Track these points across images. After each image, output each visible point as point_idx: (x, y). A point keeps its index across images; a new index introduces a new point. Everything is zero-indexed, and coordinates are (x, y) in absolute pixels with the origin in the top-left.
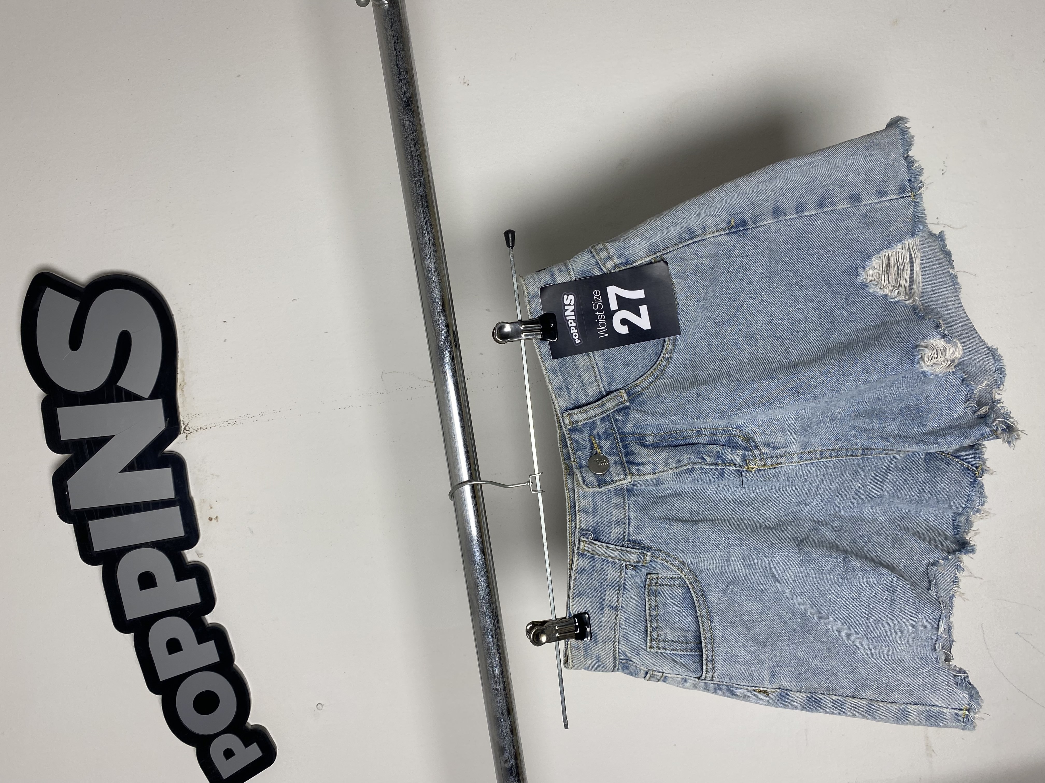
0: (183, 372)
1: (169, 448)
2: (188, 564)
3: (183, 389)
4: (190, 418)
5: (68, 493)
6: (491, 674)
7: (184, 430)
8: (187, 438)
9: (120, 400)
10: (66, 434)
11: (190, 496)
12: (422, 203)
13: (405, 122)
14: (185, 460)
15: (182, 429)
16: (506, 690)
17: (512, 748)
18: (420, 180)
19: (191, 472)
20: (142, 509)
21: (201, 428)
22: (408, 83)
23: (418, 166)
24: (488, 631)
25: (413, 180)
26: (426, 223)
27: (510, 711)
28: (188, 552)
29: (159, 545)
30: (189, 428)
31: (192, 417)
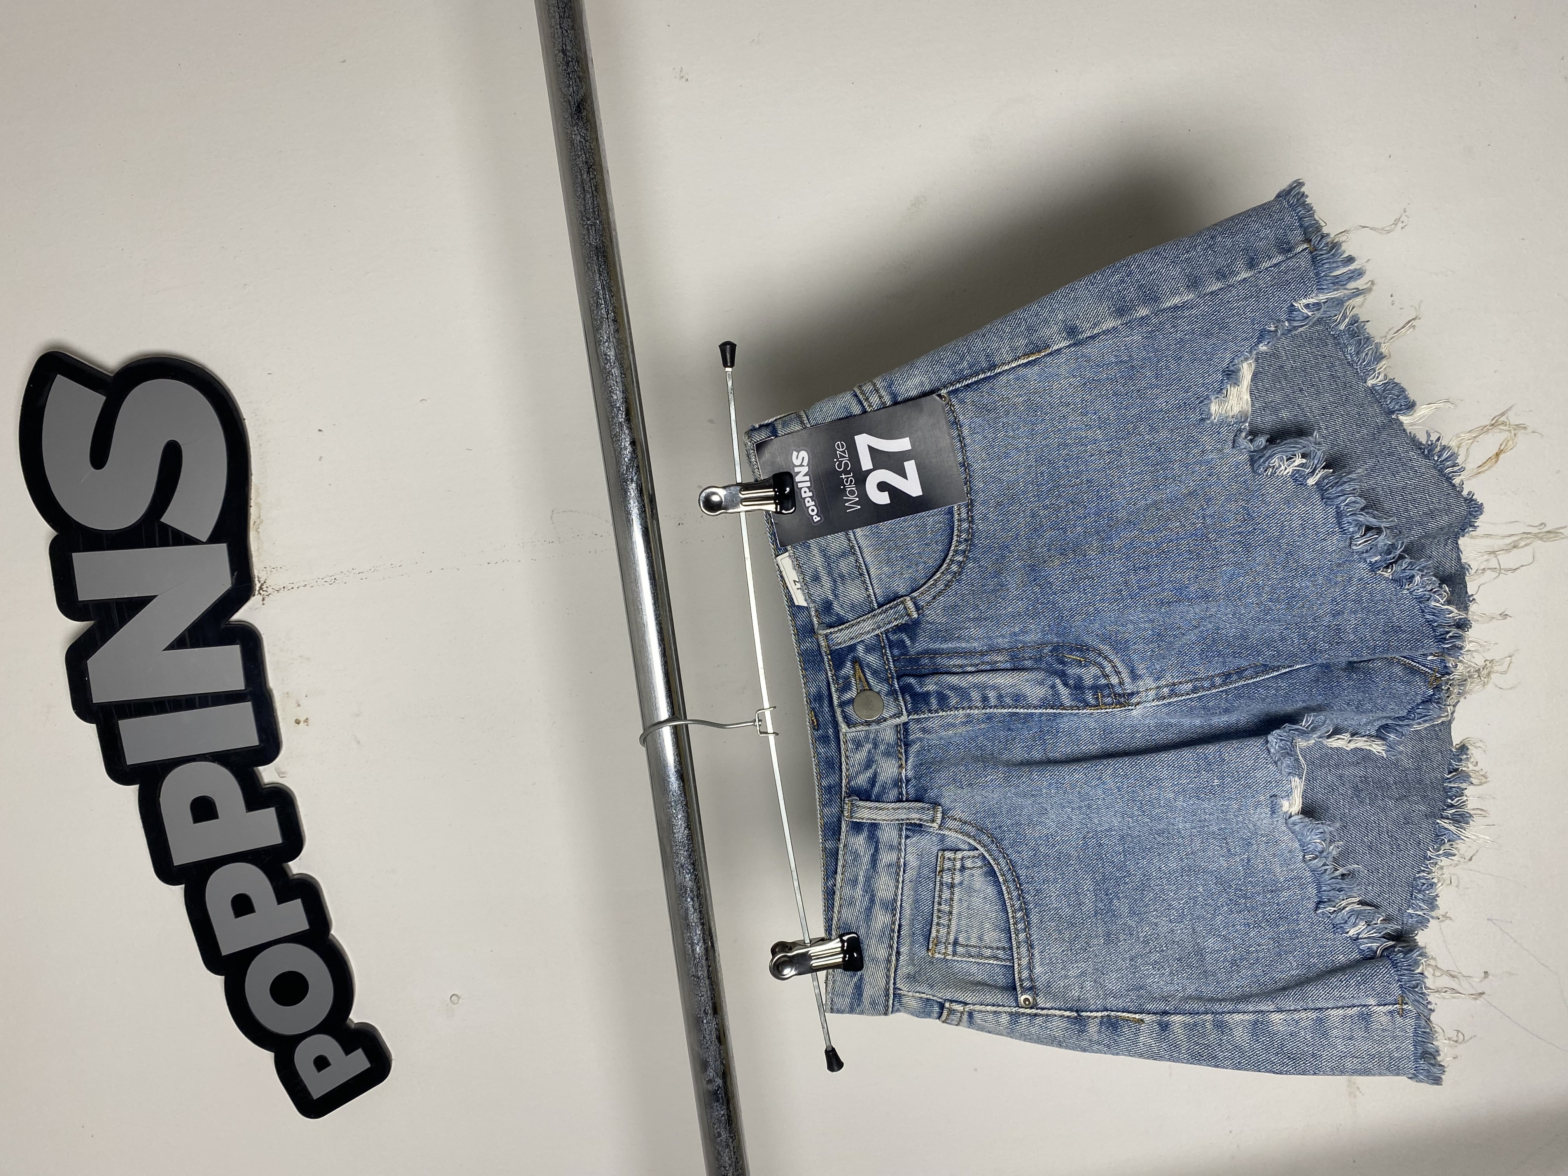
0: (258, 505)
1: (237, 617)
2: (263, 787)
3: (259, 530)
4: (269, 572)
5: (89, 679)
6: (689, 955)
7: (259, 590)
8: (264, 602)
9: (164, 543)
10: (85, 593)
11: (268, 687)
12: (598, 259)
13: (573, 136)
14: (260, 635)
15: (257, 588)
16: (711, 978)
17: (718, 1063)
18: (596, 223)
19: (269, 652)
20: (197, 705)
21: (284, 588)
22: (579, 78)
23: (593, 203)
24: (686, 892)
25: (584, 223)
26: (603, 288)
27: (717, 1008)
28: (264, 769)
29: (221, 758)
30: (267, 587)
31: (271, 571)
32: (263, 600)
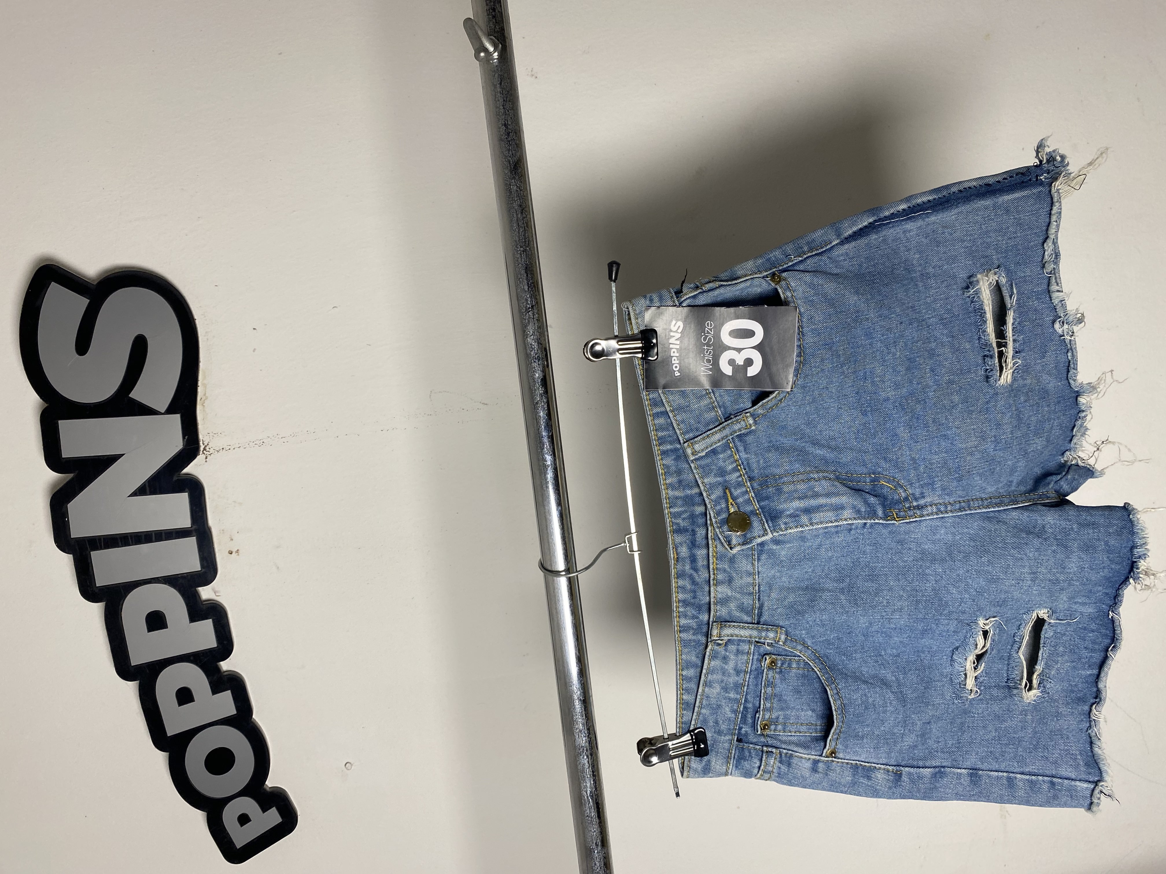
0: (205, 384)
1: (186, 470)
2: (203, 603)
3: (204, 404)
4: (211, 437)
5: (68, 519)
7: (203, 451)
8: (207, 460)
9: (131, 414)
10: (68, 451)
13: (510, 186)
14: (203, 485)
15: (202, 449)
19: (209, 498)
20: (153, 539)
21: (223, 449)
27: (604, 842)
28: (203, 589)
29: (170, 581)
30: (209, 448)
31: (213, 436)
32: (206, 458)
